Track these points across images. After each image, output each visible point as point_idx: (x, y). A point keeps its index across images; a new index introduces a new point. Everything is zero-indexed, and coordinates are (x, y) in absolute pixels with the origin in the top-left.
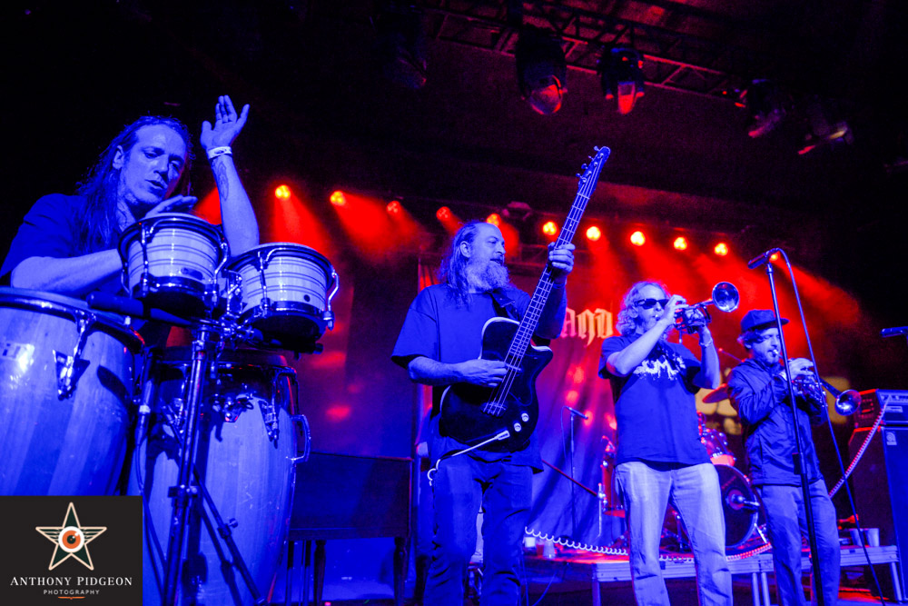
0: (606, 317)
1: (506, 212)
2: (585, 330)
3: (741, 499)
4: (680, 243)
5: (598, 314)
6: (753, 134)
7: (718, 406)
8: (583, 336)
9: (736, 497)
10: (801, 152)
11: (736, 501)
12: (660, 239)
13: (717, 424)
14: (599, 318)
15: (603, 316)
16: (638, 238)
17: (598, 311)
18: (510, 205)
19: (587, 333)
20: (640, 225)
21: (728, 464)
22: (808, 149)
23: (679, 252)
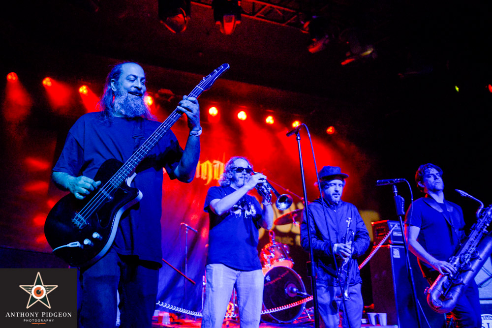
0: (220, 165)
1: (157, 96)
2: (206, 174)
3: (295, 290)
4: (270, 120)
5: (215, 164)
6: (312, 50)
7: (292, 227)
8: (204, 178)
9: (292, 289)
10: (343, 63)
11: (292, 291)
12: (257, 117)
13: (291, 239)
14: (215, 166)
15: (218, 165)
16: (242, 116)
17: (215, 161)
18: (159, 91)
19: (207, 176)
20: (244, 107)
21: (288, 267)
22: (348, 61)
23: (269, 125)
